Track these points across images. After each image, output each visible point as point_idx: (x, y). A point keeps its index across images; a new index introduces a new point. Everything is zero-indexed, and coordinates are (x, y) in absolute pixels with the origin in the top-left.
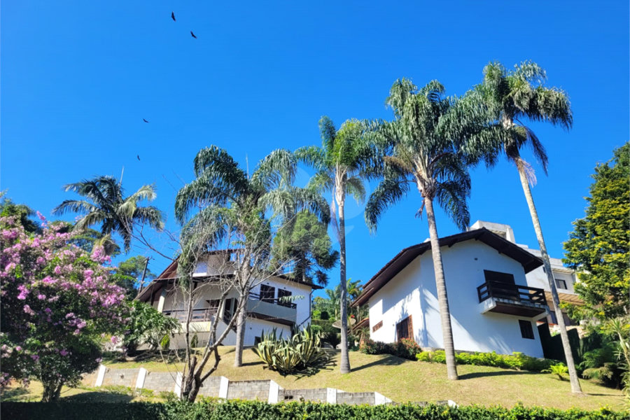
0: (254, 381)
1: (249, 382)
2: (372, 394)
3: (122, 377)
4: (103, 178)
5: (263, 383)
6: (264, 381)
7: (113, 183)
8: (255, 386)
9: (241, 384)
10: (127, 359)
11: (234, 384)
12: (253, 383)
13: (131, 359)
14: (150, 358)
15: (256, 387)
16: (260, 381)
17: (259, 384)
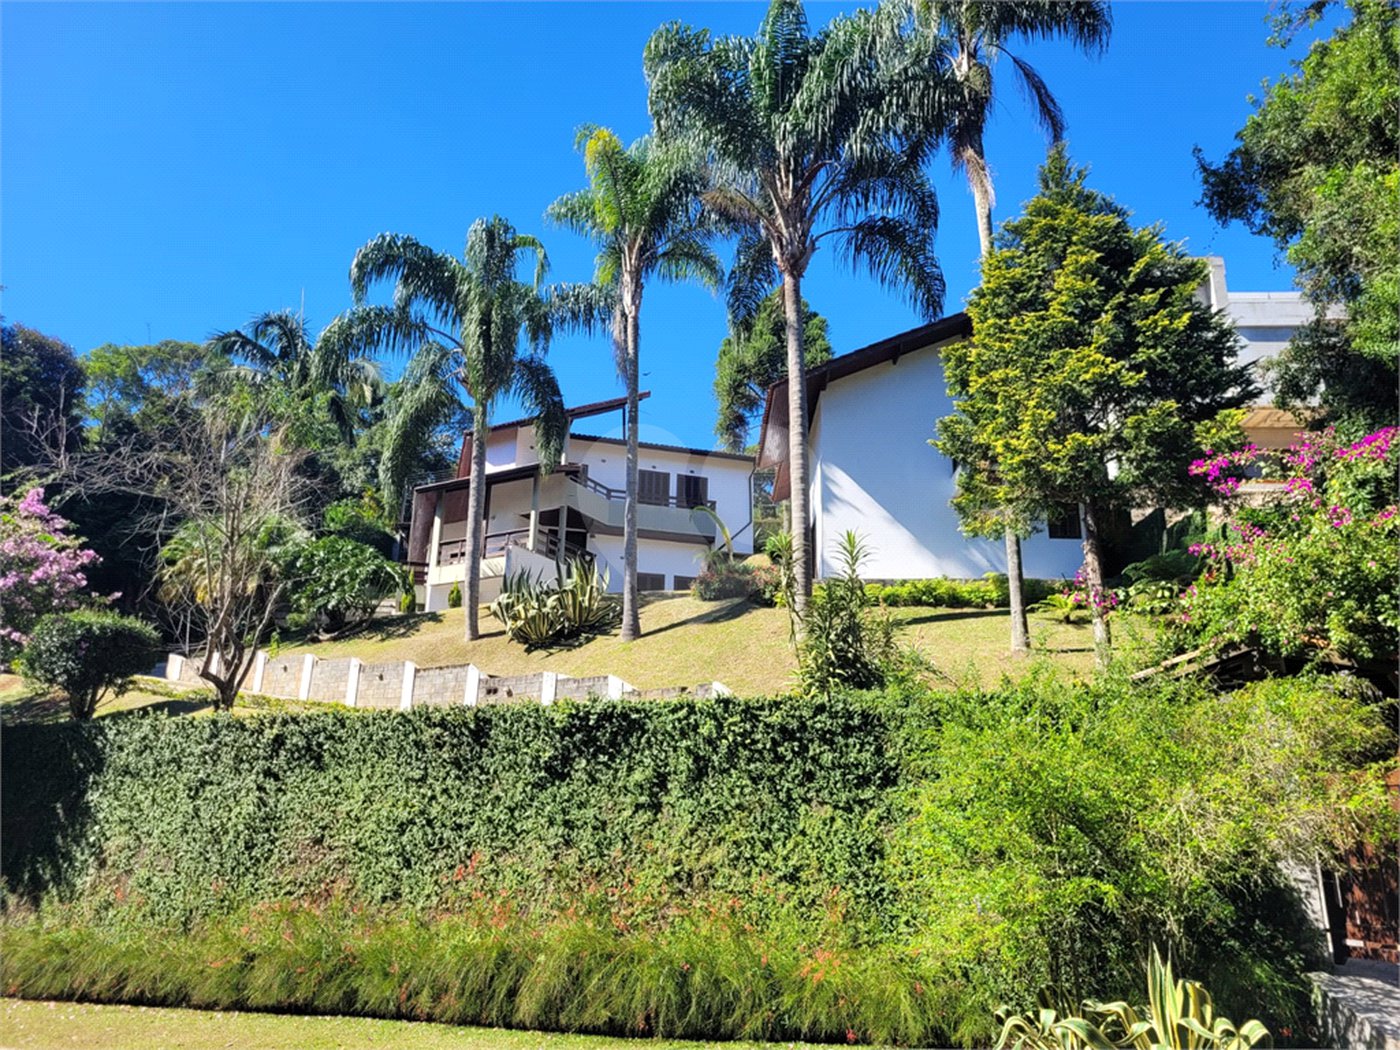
0: (447, 667)
1: (441, 668)
2: (606, 678)
3: (285, 669)
4: (267, 316)
5: (458, 669)
6: (461, 666)
7: (286, 323)
8: (449, 675)
9: (431, 672)
10: (321, 637)
11: (422, 673)
12: (446, 671)
13: (328, 636)
14: (357, 633)
15: (451, 676)
16: (455, 667)
17: (455, 671)
